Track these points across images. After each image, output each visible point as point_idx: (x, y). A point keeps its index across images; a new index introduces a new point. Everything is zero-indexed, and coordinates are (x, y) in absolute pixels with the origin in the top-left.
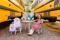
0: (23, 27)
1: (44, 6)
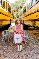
0: (11, 35)
1: (31, 15)
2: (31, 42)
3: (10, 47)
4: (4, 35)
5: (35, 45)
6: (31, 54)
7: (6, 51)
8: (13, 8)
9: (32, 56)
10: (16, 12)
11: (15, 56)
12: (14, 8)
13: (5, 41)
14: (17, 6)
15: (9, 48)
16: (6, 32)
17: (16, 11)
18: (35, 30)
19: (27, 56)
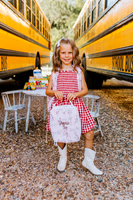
0: (39, 109)
2: (113, 135)
3: (30, 152)
4: (10, 108)
5: (126, 146)
6: (113, 184)
7: (14, 168)
8: (48, 16)
9: (118, 195)
10: (59, 28)
11: (48, 189)
12: (52, 16)
13: (14, 131)
14: (63, 6)
15: (27, 155)
16: (17, 94)
17: (59, 23)
18: (125, 91)
19: (96, 192)
